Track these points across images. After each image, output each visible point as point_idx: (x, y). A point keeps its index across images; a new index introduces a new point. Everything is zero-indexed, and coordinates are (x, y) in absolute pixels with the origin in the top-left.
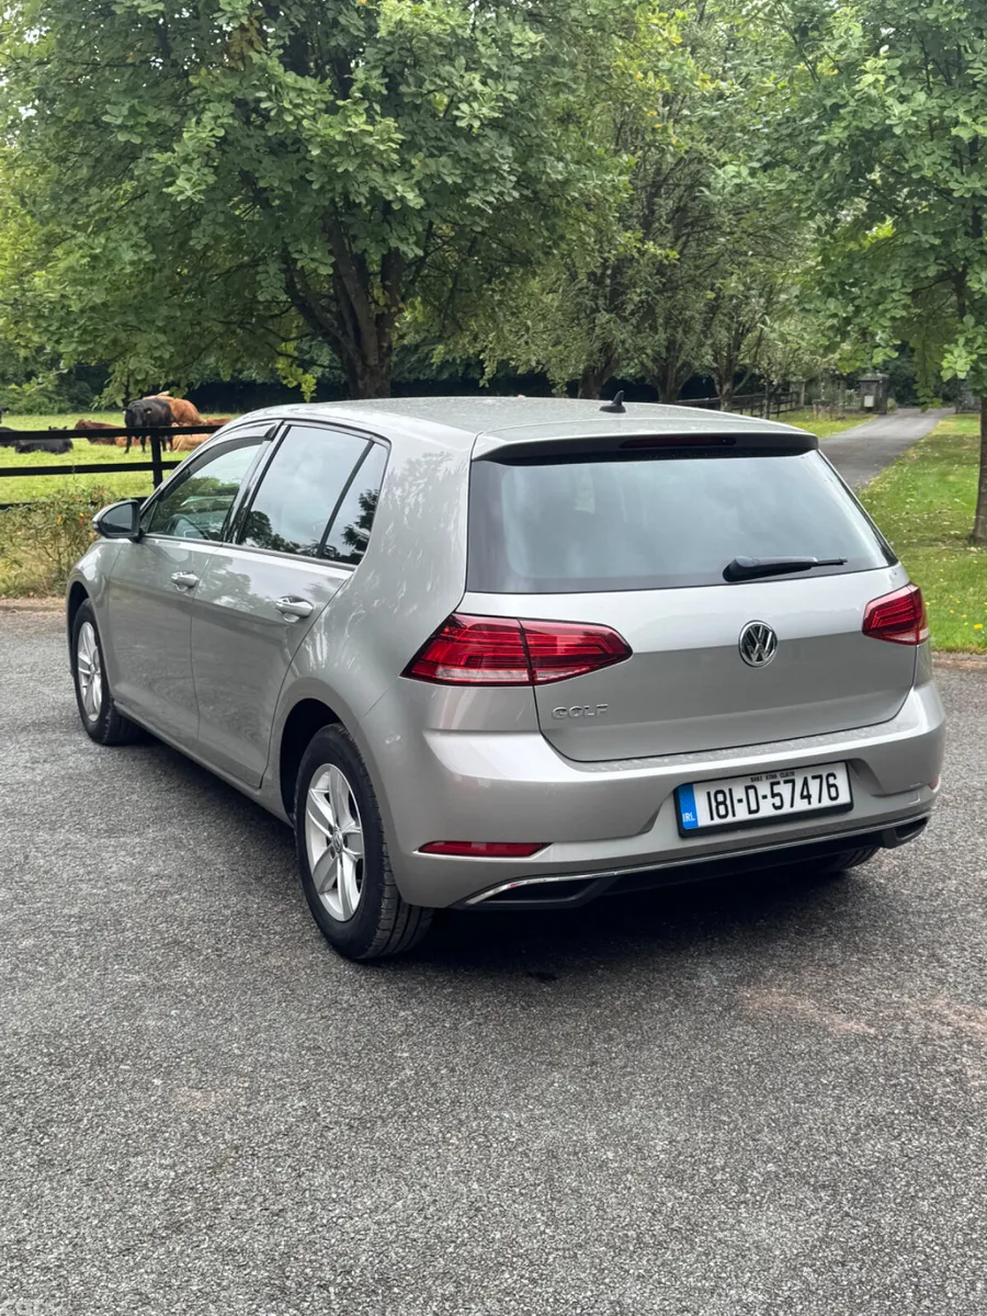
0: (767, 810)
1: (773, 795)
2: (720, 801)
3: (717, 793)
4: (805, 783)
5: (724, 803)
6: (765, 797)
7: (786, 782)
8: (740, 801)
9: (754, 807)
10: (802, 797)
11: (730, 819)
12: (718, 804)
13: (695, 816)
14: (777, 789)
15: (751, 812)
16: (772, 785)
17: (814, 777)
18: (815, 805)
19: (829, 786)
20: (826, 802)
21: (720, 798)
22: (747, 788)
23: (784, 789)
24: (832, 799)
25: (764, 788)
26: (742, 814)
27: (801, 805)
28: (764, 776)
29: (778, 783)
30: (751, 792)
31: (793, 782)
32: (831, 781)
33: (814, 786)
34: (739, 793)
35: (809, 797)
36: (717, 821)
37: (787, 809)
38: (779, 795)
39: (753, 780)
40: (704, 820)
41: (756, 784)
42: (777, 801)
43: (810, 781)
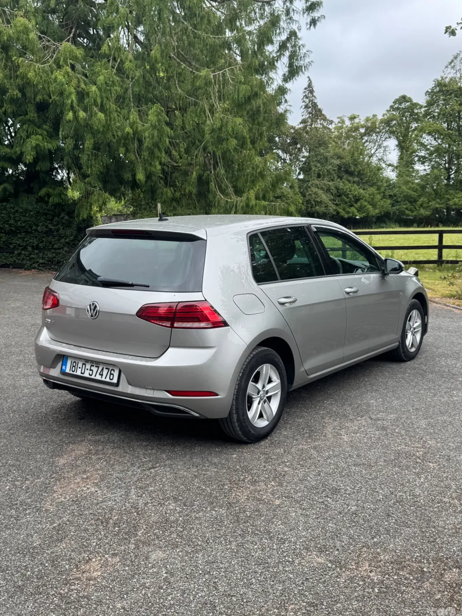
0: (86, 375)
1: (90, 370)
3: (74, 362)
4: (103, 369)
5: (75, 367)
6: (87, 369)
7: (96, 366)
8: (80, 368)
9: (83, 372)
10: (100, 374)
11: (75, 373)
12: (73, 366)
13: (66, 368)
14: (92, 368)
15: (82, 373)
16: (91, 366)
17: (106, 368)
18: (103, 379)
19: (111, 374)
20: (108, 380)
21: (74, 364)
22: (83, 364)
23: (95, 369)
24: (110, 379)
25: (88, 366)
26: (79, 373)
27: (98, 377)
28: (90, 362)
29: (93, 366)
30: (84, 366)
31: (98, 367)
32: (112, 372)
33: (105, 372)
34: (80, 365)
35: (102, 375)
36: (71, 372)
37: (93, 377)
38: (92, 370)
39: (86, 362)
40: (68, 371)
41: (86, 363)
42: (91, 372)
43: (104, 369)
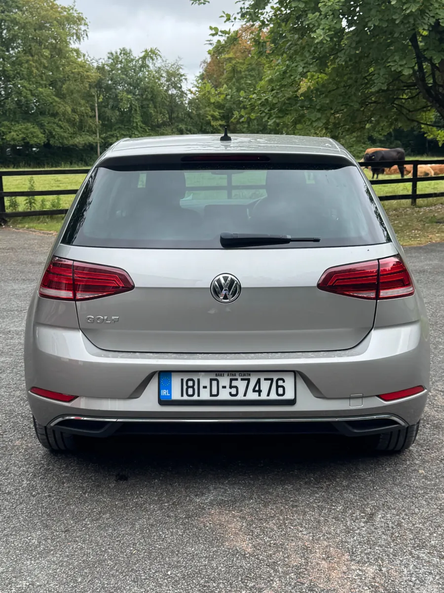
0: (224, 395)
1: (231, 387)
2: (190, 385)
3: (188, 380)
4: (259, 381)
5: (193, 387)
6: (224, 387)
7: (242, 380)
8: (205, 387)
9: (215, 392)
10: (254, 391)
11: (195, 397)
12: (188, 387)
13: (170, 392)
14: (234, 383)
15: (211, 395)
16: (231, 380)
17: (266, 379)
18: (264, 396)
19: (278, 387)
20: (273, 396)
21: (190, 384)
22: (211, 380)
23: (241, 385)
24: (278, 395)
25: (224, 381)
26: (205, 395)
27: (252, 396)
28: (226, 374)
29: (237, 380)
30: (214, 383)
31: (249, 380)
32: (280, 383)
33: (265, 385)
34: (205, 381)
35: (260, 391)
36: (185, 397)
37: (240, 397)
38: (236, 387)
39: (216, 375)
40: (176, 395)
41: (219, 378)
42: (234, 391)
43: (262, 381)
